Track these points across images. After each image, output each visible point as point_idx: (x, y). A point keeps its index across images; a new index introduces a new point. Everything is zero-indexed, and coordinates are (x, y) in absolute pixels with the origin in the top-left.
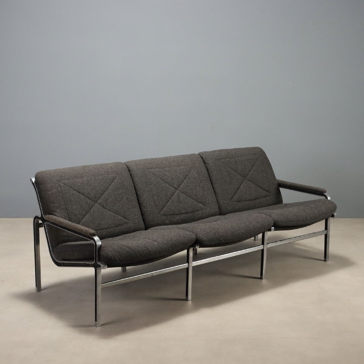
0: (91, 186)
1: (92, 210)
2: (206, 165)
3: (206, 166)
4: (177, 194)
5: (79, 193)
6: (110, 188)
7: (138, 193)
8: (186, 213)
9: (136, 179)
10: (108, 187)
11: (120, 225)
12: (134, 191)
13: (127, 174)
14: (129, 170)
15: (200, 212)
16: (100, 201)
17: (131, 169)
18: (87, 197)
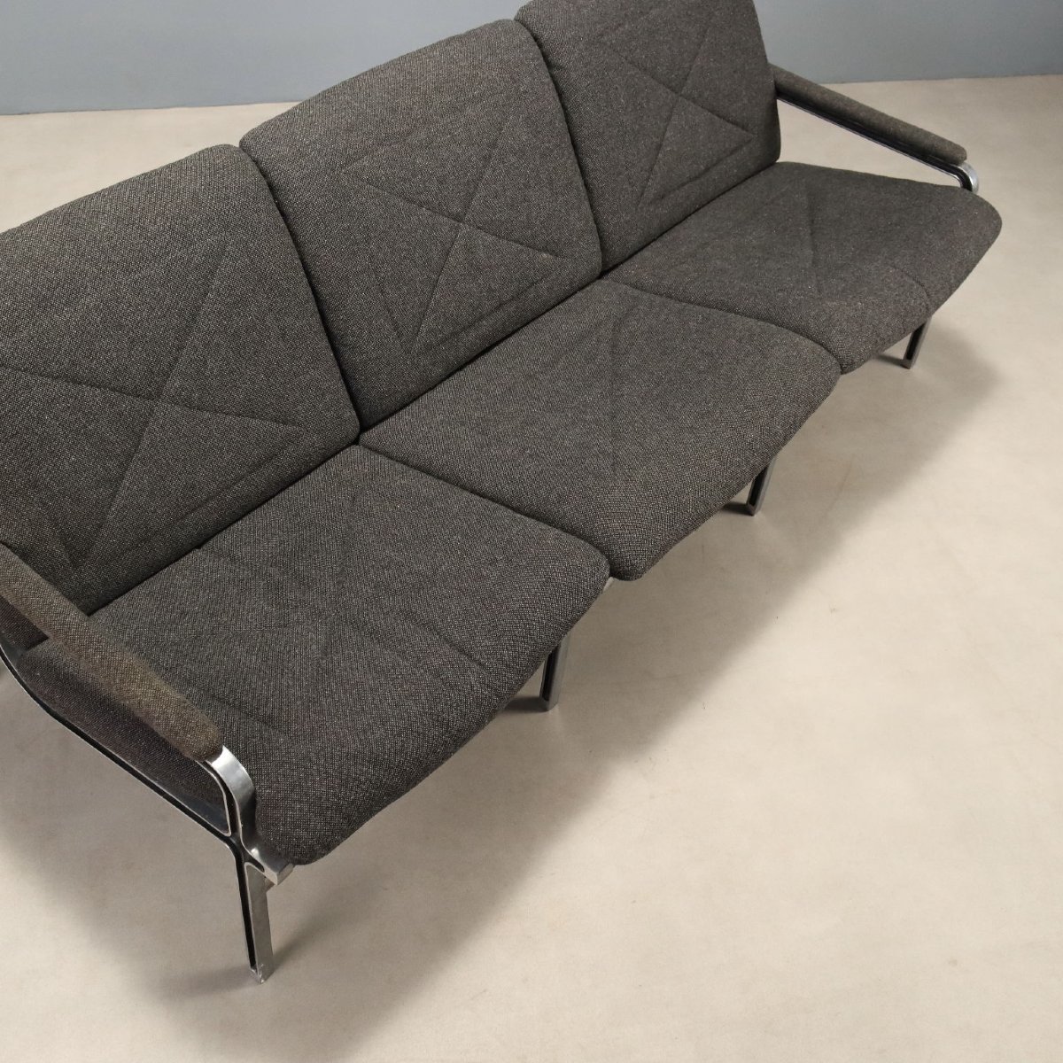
0: (121, 326)
1: (146, 441)
2: (555, 72)
3: (552, 77)
4: (462, 242)
5: (74, 382)
6: (206, 308)
7: (324, 291)
8: (497, 308)
9: (306, 231)
10: (198, 308)
11: (270, 458)
12: (304, 289)
13: (267, 215)
14: (271, 187)
15: (544, 285)
16: (175, 383)
17: (279, 180)
18: (113, 390)
